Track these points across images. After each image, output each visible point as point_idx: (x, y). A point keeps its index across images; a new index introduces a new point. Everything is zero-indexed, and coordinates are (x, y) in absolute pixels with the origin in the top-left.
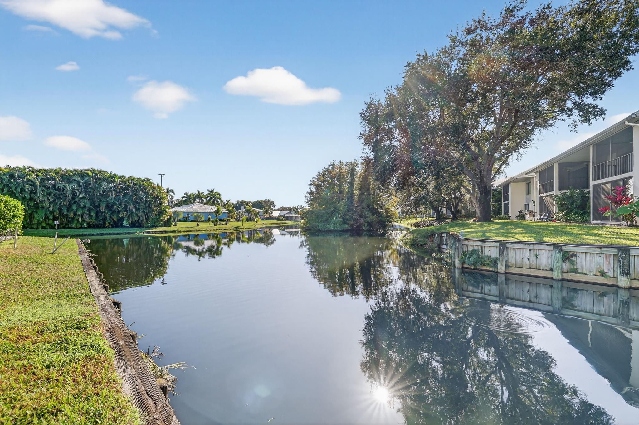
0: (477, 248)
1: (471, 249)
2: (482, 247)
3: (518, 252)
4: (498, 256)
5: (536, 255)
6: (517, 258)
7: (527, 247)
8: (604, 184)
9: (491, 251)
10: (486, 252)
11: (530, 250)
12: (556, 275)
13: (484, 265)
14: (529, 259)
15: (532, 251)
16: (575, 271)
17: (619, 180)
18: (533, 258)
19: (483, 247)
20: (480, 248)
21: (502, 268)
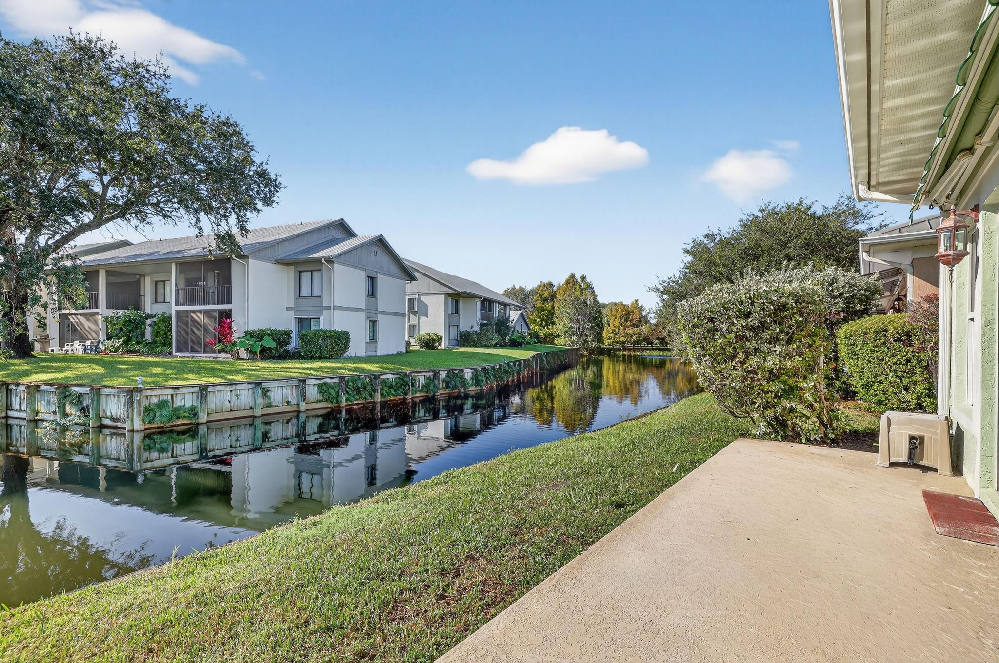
0: (165, 398)
1: (155, 400)
2: (172, 395)
3: (218, 395)
4: (195, 404)
5: (237, 396)
6: (218, 402)
7: (229, 388)
8: (194, 312)
9: (186, 400)
10: (178, 402)
11: (231, 391)
12: (258, 412)
13: (178, 418)
14: (230, 402)
15: (233, 392)
16: (269, 406)
17: (214, 310)
18: (234, 398)
19: (174, 396)
20: (169, 398)
21: (203, 418)
